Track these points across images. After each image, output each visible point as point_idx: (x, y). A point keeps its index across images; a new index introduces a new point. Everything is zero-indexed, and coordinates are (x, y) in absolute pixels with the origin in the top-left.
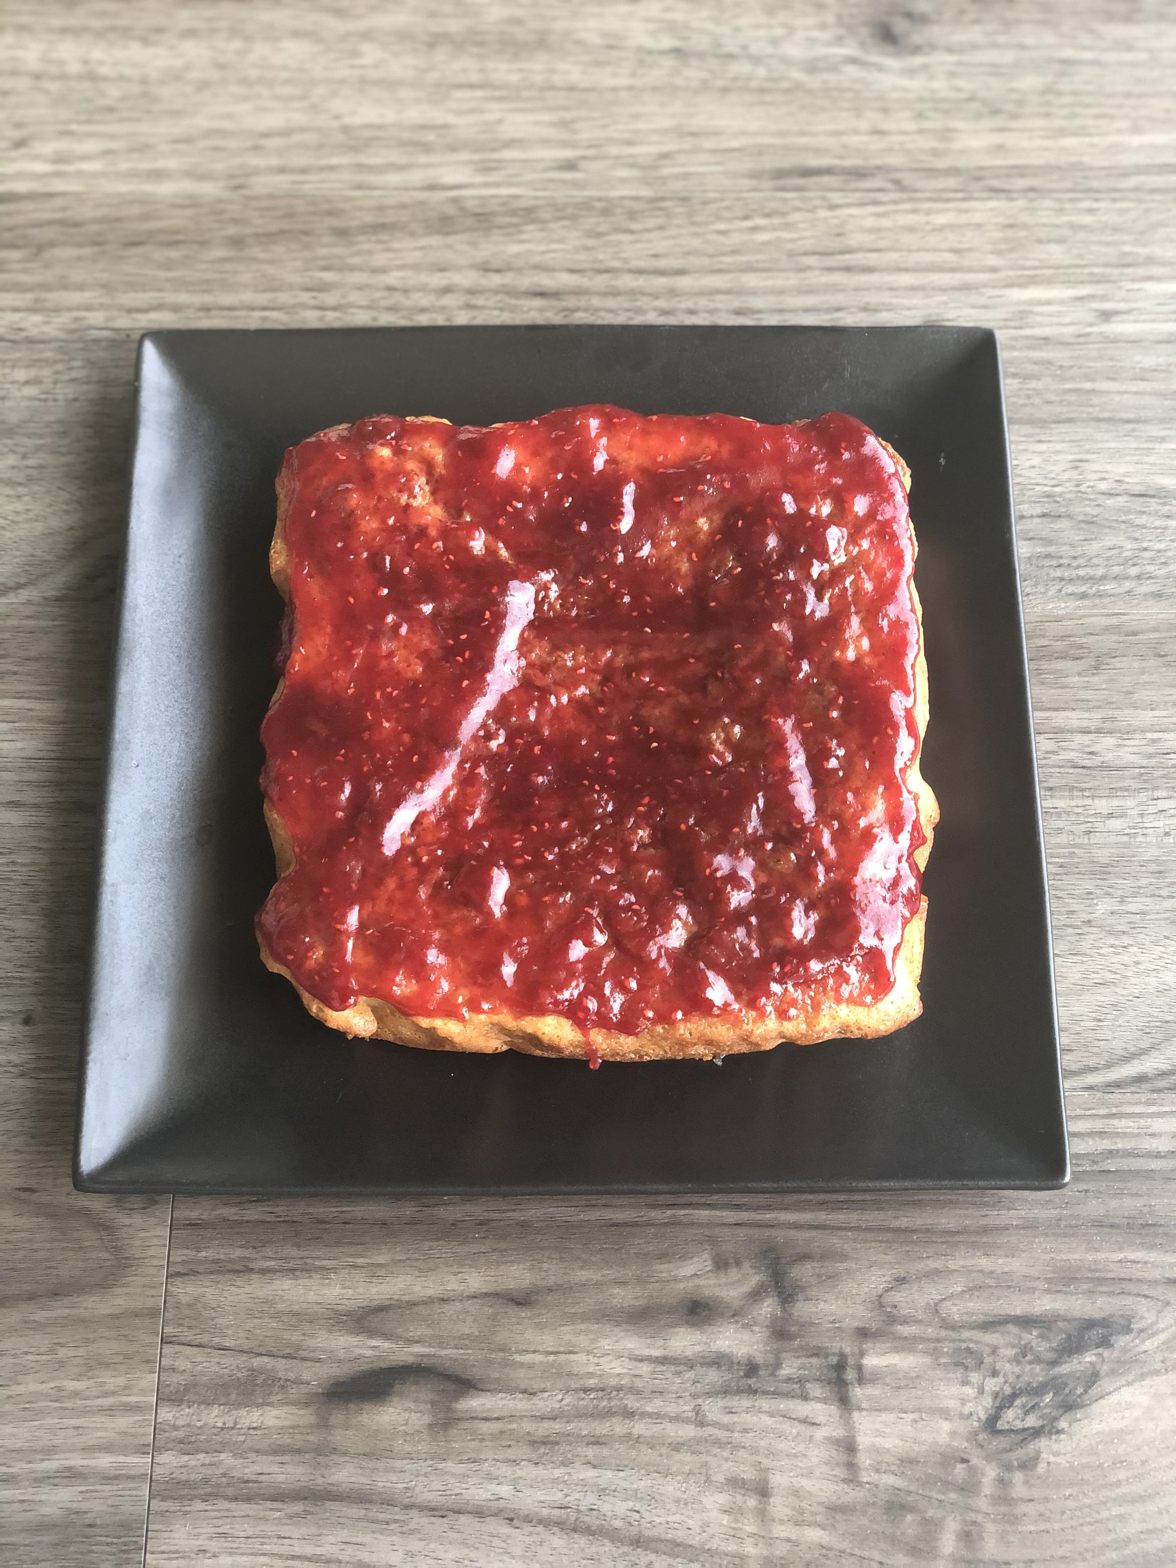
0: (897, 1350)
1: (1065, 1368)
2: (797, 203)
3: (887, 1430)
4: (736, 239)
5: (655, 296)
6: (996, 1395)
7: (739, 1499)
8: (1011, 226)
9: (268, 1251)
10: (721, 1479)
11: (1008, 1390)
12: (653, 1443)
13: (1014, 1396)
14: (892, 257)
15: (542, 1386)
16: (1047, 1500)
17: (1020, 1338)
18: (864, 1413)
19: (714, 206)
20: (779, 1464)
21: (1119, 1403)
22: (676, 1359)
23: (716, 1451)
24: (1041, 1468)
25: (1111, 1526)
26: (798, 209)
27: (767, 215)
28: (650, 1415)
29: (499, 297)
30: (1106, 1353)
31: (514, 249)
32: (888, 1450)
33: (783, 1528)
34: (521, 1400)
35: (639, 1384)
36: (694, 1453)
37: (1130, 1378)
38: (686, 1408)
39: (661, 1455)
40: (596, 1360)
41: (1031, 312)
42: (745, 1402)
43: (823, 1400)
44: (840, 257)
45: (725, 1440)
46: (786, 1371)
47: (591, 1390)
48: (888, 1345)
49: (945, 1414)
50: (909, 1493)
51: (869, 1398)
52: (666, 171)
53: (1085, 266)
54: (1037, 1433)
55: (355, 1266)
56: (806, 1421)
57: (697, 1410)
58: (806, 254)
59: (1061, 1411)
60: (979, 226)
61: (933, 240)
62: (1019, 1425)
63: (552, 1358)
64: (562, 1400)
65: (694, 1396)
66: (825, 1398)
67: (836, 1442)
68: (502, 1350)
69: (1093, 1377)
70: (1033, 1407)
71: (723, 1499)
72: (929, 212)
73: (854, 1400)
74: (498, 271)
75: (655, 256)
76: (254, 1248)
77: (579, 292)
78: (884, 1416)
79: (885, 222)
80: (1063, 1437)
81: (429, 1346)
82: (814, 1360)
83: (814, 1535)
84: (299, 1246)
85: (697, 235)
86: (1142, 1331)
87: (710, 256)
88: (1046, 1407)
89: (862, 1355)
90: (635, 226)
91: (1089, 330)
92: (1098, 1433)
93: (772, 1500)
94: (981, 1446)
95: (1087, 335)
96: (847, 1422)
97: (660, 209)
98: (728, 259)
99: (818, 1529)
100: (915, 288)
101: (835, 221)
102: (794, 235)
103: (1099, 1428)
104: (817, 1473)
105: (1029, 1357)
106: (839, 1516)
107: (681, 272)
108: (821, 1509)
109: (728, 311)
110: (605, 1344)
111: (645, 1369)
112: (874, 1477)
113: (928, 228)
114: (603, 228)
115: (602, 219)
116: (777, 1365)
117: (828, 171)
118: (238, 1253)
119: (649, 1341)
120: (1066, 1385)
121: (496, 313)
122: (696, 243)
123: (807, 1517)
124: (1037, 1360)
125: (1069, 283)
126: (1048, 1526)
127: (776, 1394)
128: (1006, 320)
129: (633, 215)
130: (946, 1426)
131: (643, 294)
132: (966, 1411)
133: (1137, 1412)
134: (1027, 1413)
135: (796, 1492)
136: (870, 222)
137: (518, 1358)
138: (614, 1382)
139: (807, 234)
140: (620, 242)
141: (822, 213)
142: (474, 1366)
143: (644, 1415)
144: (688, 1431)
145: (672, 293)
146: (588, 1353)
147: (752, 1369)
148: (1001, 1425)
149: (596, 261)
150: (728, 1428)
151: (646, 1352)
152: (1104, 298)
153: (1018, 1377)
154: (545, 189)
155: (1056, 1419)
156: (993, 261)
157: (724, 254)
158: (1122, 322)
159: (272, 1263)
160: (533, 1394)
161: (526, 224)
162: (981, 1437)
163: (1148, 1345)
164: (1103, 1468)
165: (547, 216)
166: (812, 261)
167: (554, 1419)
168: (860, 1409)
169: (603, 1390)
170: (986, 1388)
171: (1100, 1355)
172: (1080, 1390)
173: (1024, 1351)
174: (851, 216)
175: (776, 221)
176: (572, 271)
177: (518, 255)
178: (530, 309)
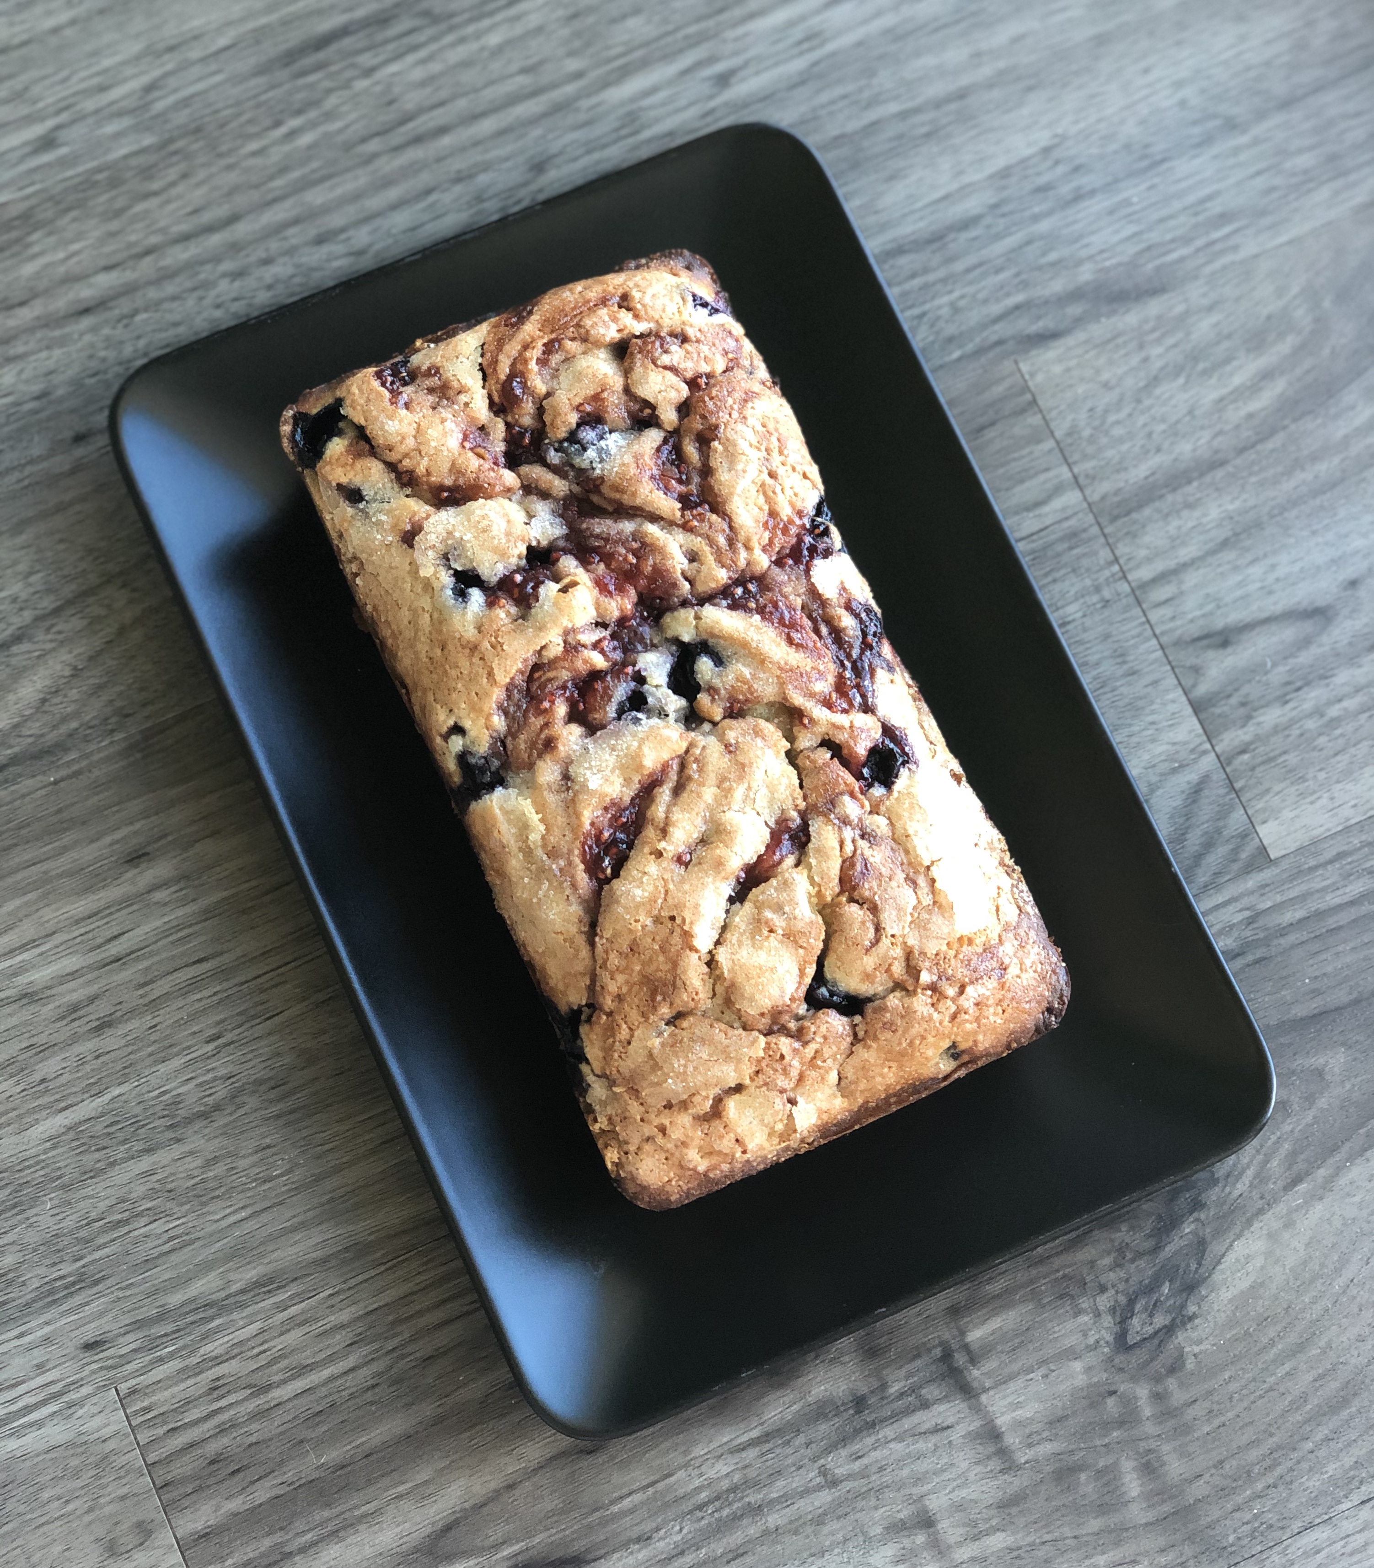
0: (994, 1313)
1: (1169, 1250)
2: (327, 84)
3: (1021, 1399)
4: (276, 155)
5: (216, 259)
6: (1113, 1310)
7: (907, 1542)
8: (575, 16)
9: (299, 1525)
10: (878, 1530)
11: (1123, 1299)
12: (795, 1528)
13: (1132, 1302)
14: (462, 104)
15: (654, 1525)
16: (1210, 1393)
17: (1112, 1240)
18: (991, 1393)
19: (234, 125)
20: (930, 1486)
21: (1237, 1260)
22: (778, 1430)
23: (860, 1504)
24: (1190, 1364)
25: (1282, 1390)
26: (329, 91)
27: (299, 112)
28: (778, 1500)
29: (39, 335)
30: (1203, 1216)
31: (29, 269)
32: (1032, 1419)
33: (962, 1550)
34: (639, 1550)
35: (752, 1473)
36: (839, 1518)
37: (1237, 1229)
38: (811, 1475)
39: (807, 1537)
40: (697, 1472)
41: (641, 109)
42: (869, 1441)
43: (946, 1398)
44: (402, 129)
45: (864, 1489)
46: (894, 1389)
47: (706, 1504)
48: (985, 1311)
49: (1072, 1354)
50: (1072, 1452)
51: (988, 1374)
52: (159, 106)
53: (677, 30)
54: (1169, 1330)
55: (400, 1497)
56: (938, 1429)
57: (823, 1472)
58: (364, 140)
59: (1184, 1295)
60: (539, 30)
61: (496, 67)
62: (1149, 1330)
63: (651, 1490)
64: (681, 1530)
65: (814, 1459)
66: (945, 1397)
67: (975, 1437)
68: (597, 1509)
69: (1201, 1245)
70: (1155, 1305)
71: (890, 1550)
72: (478, 36)
73: (975, 1384)
74: (22, 304)
75: (195, 211)
76: (281, 1529)
77: (130, 289)
78: (1012, 1386)
79: (435, 67)
80: (1197, 1321)
81: (517, 1542)
82: (918, 1363)
83: (997, 1541)
84: (328, 1505)
85: (230, 167)
86: (1228, 1176)
87: (257, 186)
88: (1168, 1298)
89: (963, 1333)
90: (155, 186)
91: (712, 104)
92: (1230, 1301)
93: (939, 1526)
94: (1121, 1370)
95: (712, 111)
96: (978, 1409)
97: (175, 153)
98: (279, 182)
99: (998, 1534)
100: (501, 133)
101: (378, 89)
102: (338, 125)
103: (1229, 1295)
104: (971, 1475)
105: (1129, 1256)
106: (1014, 1510)
107: (233, 219)
108: (993, 1512)
109: (307, 244)
110: (699, 1450)
111: (751, 1454)
112: (1030, 1454)
113: (486, 54)
114: (119, 203)
115: (113, 193)
116: (884, 1386)
117: (344, 32)
118: (267, 1543)
119: (742, 1426)
120: (1178, 1267)
121: (44, 354)
122: (233, 178)
123: (982, 1527)
124: (1139, 1255)
125: (667, 57)
126: (1222, 1419)
127: (896, 1416)
128: (617, 130)
129: (147, 173)
130: (1077, 1366)
131: (202, 263)
132: (1091, 1341)
133: (1259, 1262)
134: (1151, 1315)
135: (959, 1507)
136: (418, 74)
137: (615, 1509)
138: (725, 1484)
139: (353, 116)
140: (146, 212)
141: (361, 85)
142: (573, 1540)
143: (771, 1503)
144: (825, 1497)
145: (235, 247)
146: (686, 1465)
147: (859, 1403)
148: (1131, 1340)
149: (130, 245)
150: (863, 1474)
151: (745, 1438)
152: (711, 60)
153: (1127, 1281)
154: (32, 184)
155: (1183, 1306)
156: (573, 65)
157: (272, 178)
158: (743, 80)
159: (309, 1536)
160: (649, 1538)
161: (29, 234)
162: (1117, 1361)
163: (1241, 1187)
164: (1251, 1335)
165: (49, 214)
166: (373, 146)
167: (682, 1553)
168: (986, 1390)
169: (718, 1498)
170: (1102, 1308)
171: (1197, 1220)
172: (1193, 1266)
173: (1121, 1250)
174: (394, 75)
175: (313, 114)
176: (108, 268)
177: (37, 275)
178: (82, 334)
